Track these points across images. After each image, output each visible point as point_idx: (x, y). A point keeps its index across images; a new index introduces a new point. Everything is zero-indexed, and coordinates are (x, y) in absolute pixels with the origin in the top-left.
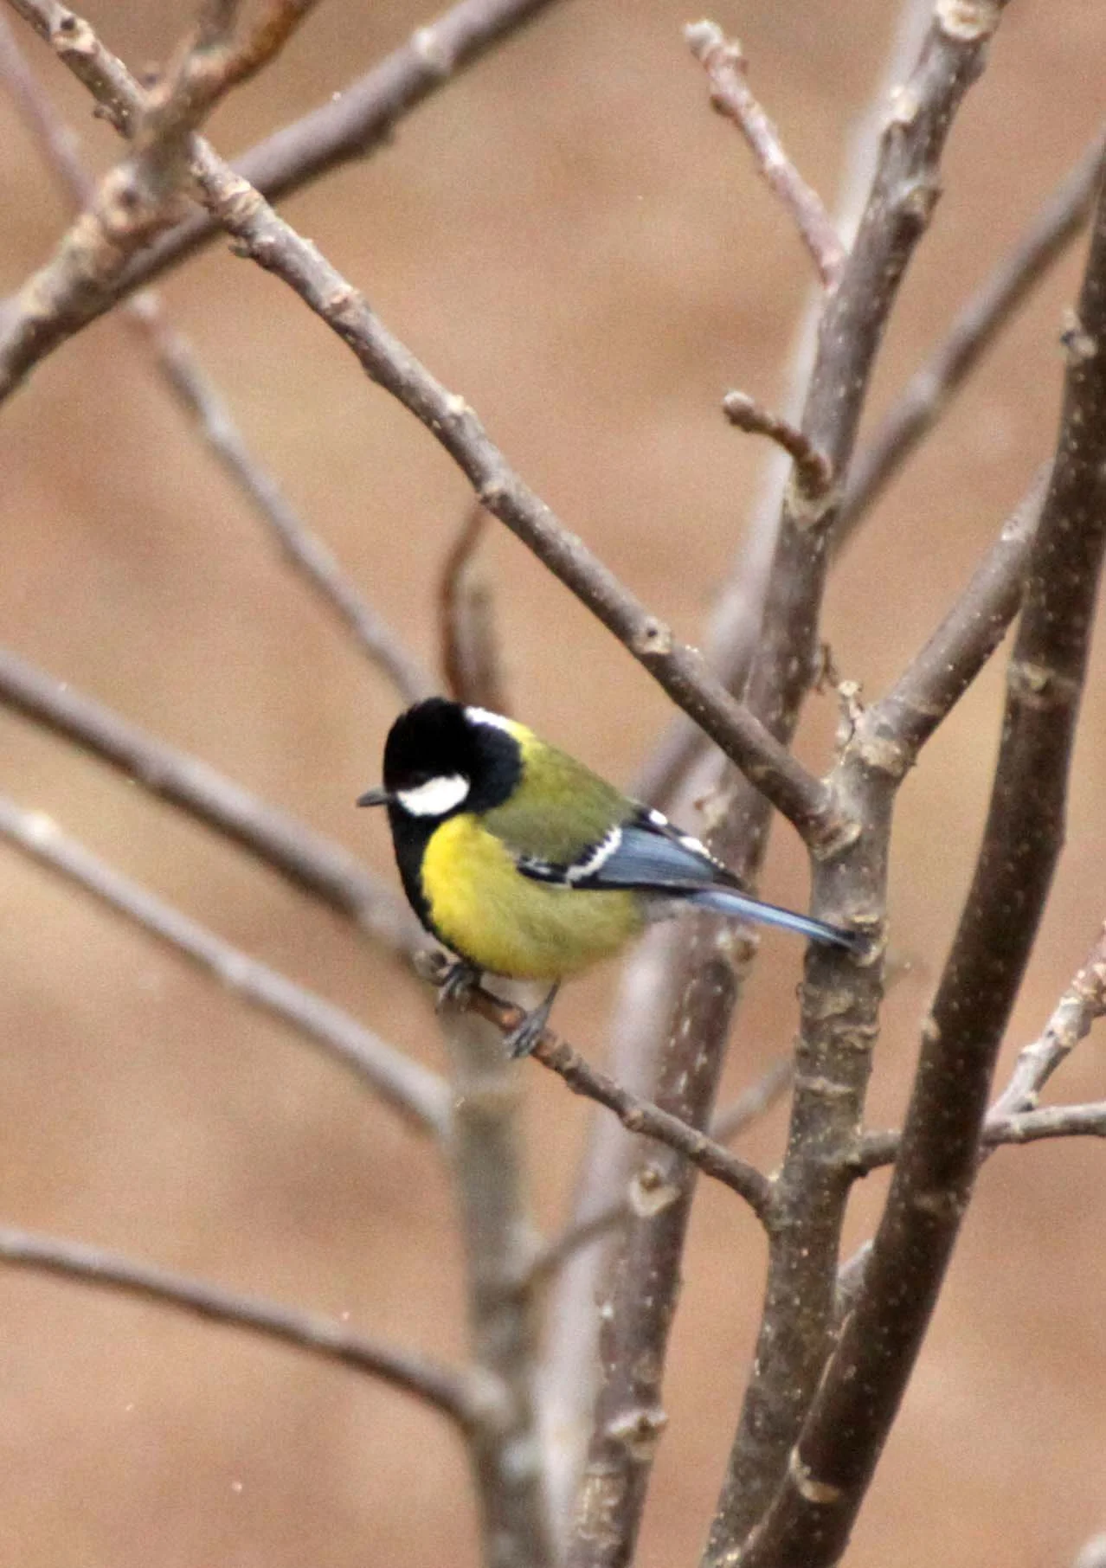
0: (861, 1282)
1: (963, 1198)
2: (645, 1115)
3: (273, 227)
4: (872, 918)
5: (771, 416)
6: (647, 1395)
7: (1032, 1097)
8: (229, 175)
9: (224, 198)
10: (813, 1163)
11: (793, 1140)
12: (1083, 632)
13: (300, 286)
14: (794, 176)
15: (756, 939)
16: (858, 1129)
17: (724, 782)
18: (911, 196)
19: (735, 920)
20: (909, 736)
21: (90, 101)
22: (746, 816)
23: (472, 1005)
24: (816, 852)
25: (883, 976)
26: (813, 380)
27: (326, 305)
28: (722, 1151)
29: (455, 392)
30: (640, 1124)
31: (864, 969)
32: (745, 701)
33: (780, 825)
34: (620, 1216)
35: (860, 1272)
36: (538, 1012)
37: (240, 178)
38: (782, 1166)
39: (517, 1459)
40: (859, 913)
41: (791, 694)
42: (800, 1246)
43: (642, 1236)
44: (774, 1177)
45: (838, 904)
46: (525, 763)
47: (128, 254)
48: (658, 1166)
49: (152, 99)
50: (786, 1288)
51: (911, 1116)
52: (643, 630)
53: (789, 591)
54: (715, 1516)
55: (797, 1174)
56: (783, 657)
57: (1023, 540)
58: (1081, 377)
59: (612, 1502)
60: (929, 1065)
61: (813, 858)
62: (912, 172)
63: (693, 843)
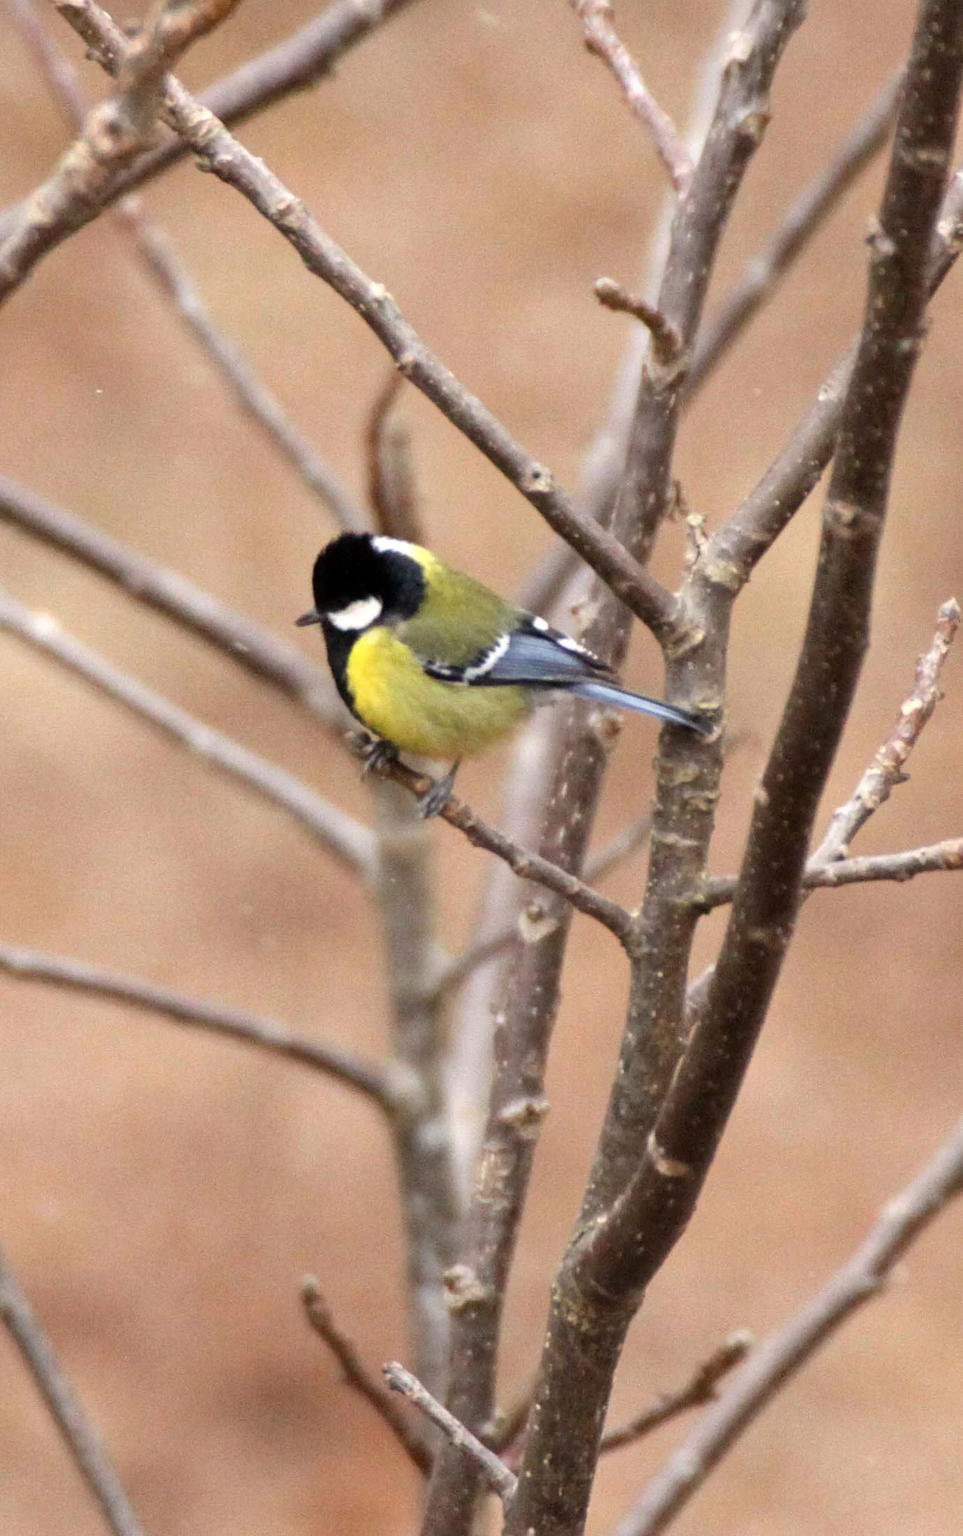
0: (705, 999)
1: (788, 932)
2: (531, 864)
3: (230, 148)
4: (714, 705)
5: (633, 297)
6: (533, 1087)
7: (843, 849)
8: (195, 106)
9: (190, 124)
10: (667, 904)
11: (651, 884)
12: (884, 476)
13: (252, 195)
14: (652, 103)
15: (620, 719)
16: (703, 875)
17: (594, 594)
18: (745, 121)
19: (603, 704)
20: (744, 558)
21: (81, 46)
22: (613, 619)
23: (392, 775)
24: (669, 652)
25: (723, 751)
26: (667, 268)
27: (273, 210)
28: (593, 892)
29: (377, 280)
30: (526, 871)
31: (709, 746)
32: (611, 528)
33: (639, 631)
34: (511, 941)
35: (705, 990)
36: (444, 784)
37: (204, 108)
38: (642, 904)
39: (430, 1135)
40: (703, 701)
41: (649, 521)
42: (656, 969)
43: (529, 960)
44: (635, 914)
45: (686, 694)
46: (428, 583)
47: (113, 172)
48: (542, 901)
49: (133, 48)
50: (645, 1004)
51: (746, 865)
52: (528, 472)
53: (647, 439)
54: (587, 1187)
55: (654, 912)
56: (643, 491)
57: (836, 400)
58: (882, 271)
59: (504, 1173)
60: (760, 825)
61: (667, 658)
62: (746, 101)
63: (570, 643)
